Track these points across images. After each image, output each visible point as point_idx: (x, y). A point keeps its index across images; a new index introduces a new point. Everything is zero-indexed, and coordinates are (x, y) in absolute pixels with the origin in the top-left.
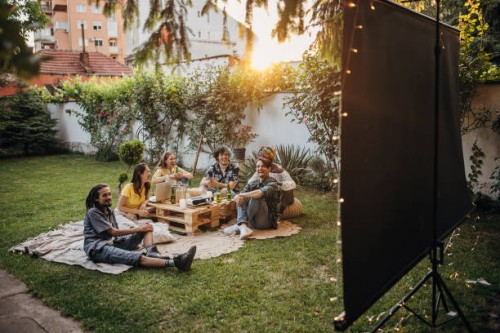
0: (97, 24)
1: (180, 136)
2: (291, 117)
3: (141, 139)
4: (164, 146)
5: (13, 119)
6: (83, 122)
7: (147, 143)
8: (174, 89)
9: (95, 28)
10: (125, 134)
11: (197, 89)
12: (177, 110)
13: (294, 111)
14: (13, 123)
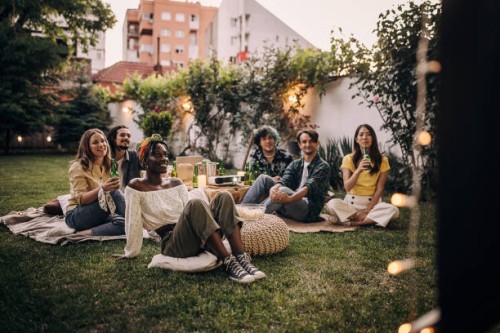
0: (180, 48)
1: (233, 132)
2: (359, 99)
3: (193, 136)
4: (214, 143)
5: (68, 113)
6: (138, 119)
7: (198, 141)
8: (228, 78)
9: (177, 51)
10: (178, 131)
11: (253, 76)
12: (231, 102)
13: (363, 93)
14: (68, 117)
